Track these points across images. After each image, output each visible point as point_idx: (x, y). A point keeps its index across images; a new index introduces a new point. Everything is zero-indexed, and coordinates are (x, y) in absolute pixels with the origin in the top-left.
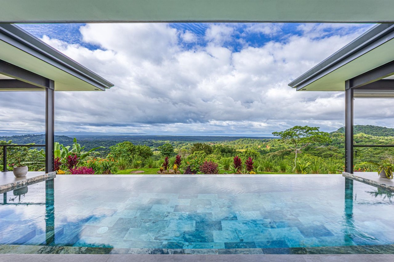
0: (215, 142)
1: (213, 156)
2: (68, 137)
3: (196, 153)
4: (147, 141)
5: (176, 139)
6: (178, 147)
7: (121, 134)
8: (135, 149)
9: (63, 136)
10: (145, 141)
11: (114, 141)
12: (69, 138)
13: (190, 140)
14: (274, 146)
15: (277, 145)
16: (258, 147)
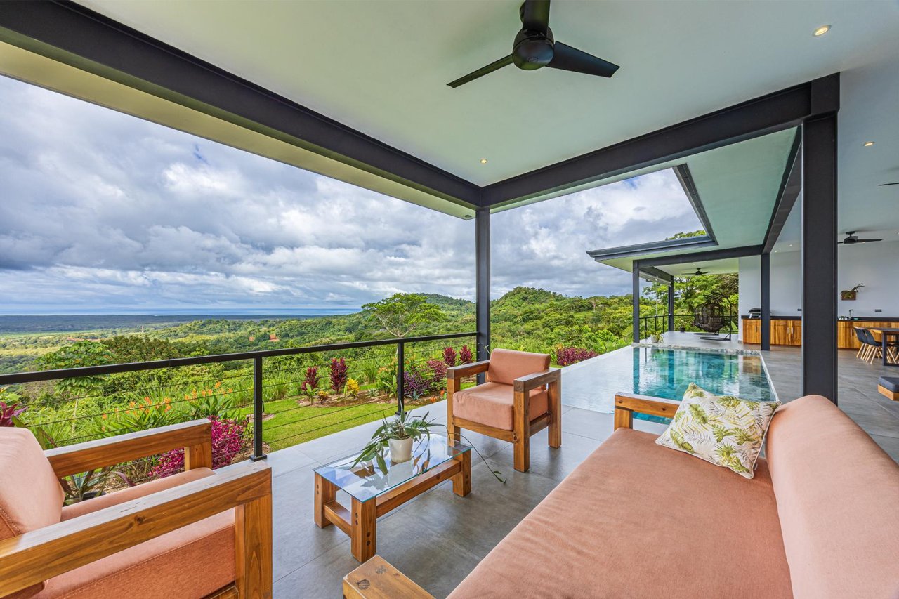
14: (288, 336)
15: (295, 332)
16: (248, 339)
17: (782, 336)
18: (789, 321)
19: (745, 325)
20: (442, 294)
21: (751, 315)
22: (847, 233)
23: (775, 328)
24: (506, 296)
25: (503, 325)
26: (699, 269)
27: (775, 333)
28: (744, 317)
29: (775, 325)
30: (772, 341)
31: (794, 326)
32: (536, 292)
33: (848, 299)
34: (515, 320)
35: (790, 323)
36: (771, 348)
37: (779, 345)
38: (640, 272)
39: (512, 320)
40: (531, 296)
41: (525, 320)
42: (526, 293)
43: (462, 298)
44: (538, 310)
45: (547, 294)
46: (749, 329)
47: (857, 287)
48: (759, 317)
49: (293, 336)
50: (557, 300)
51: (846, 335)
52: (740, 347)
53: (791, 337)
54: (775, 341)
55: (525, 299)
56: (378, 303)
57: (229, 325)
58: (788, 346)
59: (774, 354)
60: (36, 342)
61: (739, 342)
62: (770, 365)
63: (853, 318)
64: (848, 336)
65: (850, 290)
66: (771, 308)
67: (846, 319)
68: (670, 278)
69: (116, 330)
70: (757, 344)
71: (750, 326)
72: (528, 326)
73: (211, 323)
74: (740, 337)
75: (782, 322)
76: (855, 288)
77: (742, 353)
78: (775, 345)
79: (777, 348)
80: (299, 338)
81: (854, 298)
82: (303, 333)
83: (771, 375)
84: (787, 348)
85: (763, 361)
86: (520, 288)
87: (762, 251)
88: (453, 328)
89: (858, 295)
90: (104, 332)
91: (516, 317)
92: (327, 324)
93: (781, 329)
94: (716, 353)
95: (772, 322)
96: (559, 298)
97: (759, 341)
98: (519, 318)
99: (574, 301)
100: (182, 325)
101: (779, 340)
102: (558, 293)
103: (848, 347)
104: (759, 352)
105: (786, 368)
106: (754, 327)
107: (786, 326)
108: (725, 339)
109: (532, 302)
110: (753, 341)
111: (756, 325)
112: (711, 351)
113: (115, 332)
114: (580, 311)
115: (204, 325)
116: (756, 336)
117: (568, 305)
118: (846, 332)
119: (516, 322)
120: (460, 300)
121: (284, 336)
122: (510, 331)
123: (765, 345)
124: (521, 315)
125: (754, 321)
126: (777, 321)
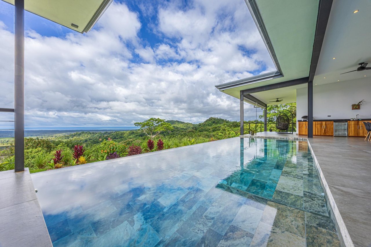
14: (116, 138)
15: (119, 137)
16: (99, 140)
17: (319, 130)
18: (323, 122)
19: (299, 125)
20: (180, 121)
21: (302, 120)
22: (359, 64)
23: (315, 126)
24: (206, 121)
25: (204, 133)
26: (278, 99)
27: (315, 128)
28: (299, 121)
29: (315, 124)
30: (314, 133)
31: (326, 124)
32: (218, 119)
33: (356, 109)
34: (209, 131)
35: (324, 123)
36: (313, 137)
37: (318, 135)
38: (244, 98)
39: (208, 131)
40: (216, 121)
41: (213, 131)
42: (214, 120)
43: (188, 122)
44: (219, 127)
45: (223, 120)
46: (302, 127)
47: (361, 102)
48: (307, 120)
49: (118, 139)
50: (227, 123)
51: (355, 129)
52: (297, 137)
53: (324, 131)
54: (316, 133)
55: (214, 122)
56: (143, 122)
57: (91, 134)
58: (323, 135)
59: (315, 140)
60: (8, 142)
61: (297, 134)
62: (313, 145)
63: (358, 120)
64: (356, 130)
65: (357, 104)
66: (313, 116)
67: (355, 120)
68: (265, 105)
70: (306, 135)
71: (302, 125)
72: (214, 133)
73: (83, 133)
74: (297, 132)
75: (319, 122)
76: (360, 103)
77: (297, 139)
78: (316, 135)
79: (317, 137)
80: (120, 139)
81: (359, 108)
82: (122, 137)
83: (314, 151)
84: (322, 137)
85: (309, 143)
86: (212, 118)
87: (308, 80)
88: (183, 134)
89: (361, 107)
91: (210, 129)
92: (132, 133)
93: (319, 126)
94: (283, 140)
95: (314, 123)
96: (227, 122)
97: (307, 134)
98: (211, 130)
99: (234, 123)
101: (318, 133)
102: (227, 120)
103: (356, 135)
104: (307, 138)
105: (324, 146)
106: (304, 126)
107: (321, 125)
108: (290, 134)
109: (217, 123)
110: (304, 133)
111: (305, 125)
112: (281, 138)
114: (236, 127)
116: (305, 131)
117: (231, 124)
118: (355, 127)
119: (210, 132)
120: (188, 123)
121: (114, 138)
122: (207, 135)
123: (310, 135)
124: (212, 129)
125: (304, 123)
126: (317, 122)
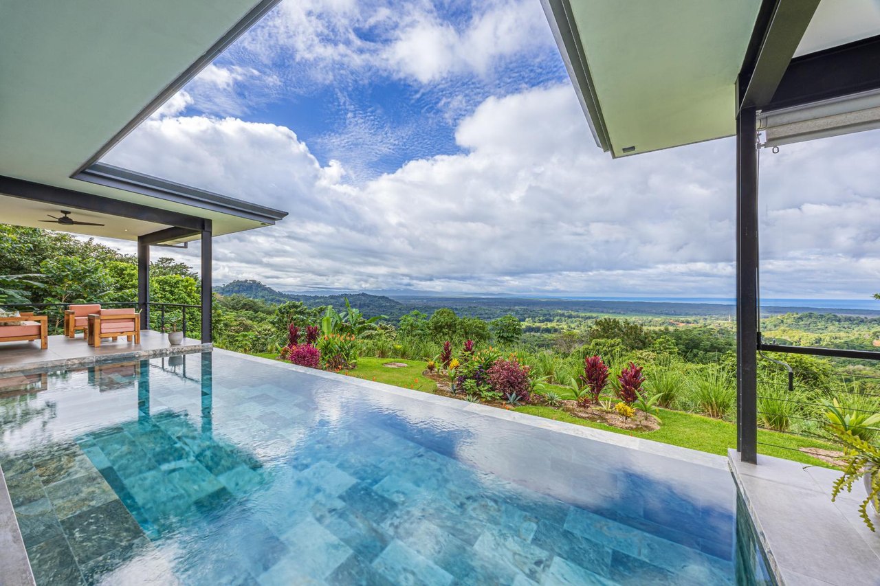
0: (690, 319)
1: (644, 354)
2: (390, 298)
3: (597, 344)
4: (513, 311)
5: (577, 308)
6: (582, 327)
7: (466, 294)
8: (455, 324)
9: (383, 297)
10: (510, 310)
11: (455, 307)
12: (390, 300)
13: (614, 311)
16: (871, 343)
69: (707, 317)
73: (810, 317)
90: (697, 318)
100: (772, 317)
113: (706, 319)
115: (800, 318)
